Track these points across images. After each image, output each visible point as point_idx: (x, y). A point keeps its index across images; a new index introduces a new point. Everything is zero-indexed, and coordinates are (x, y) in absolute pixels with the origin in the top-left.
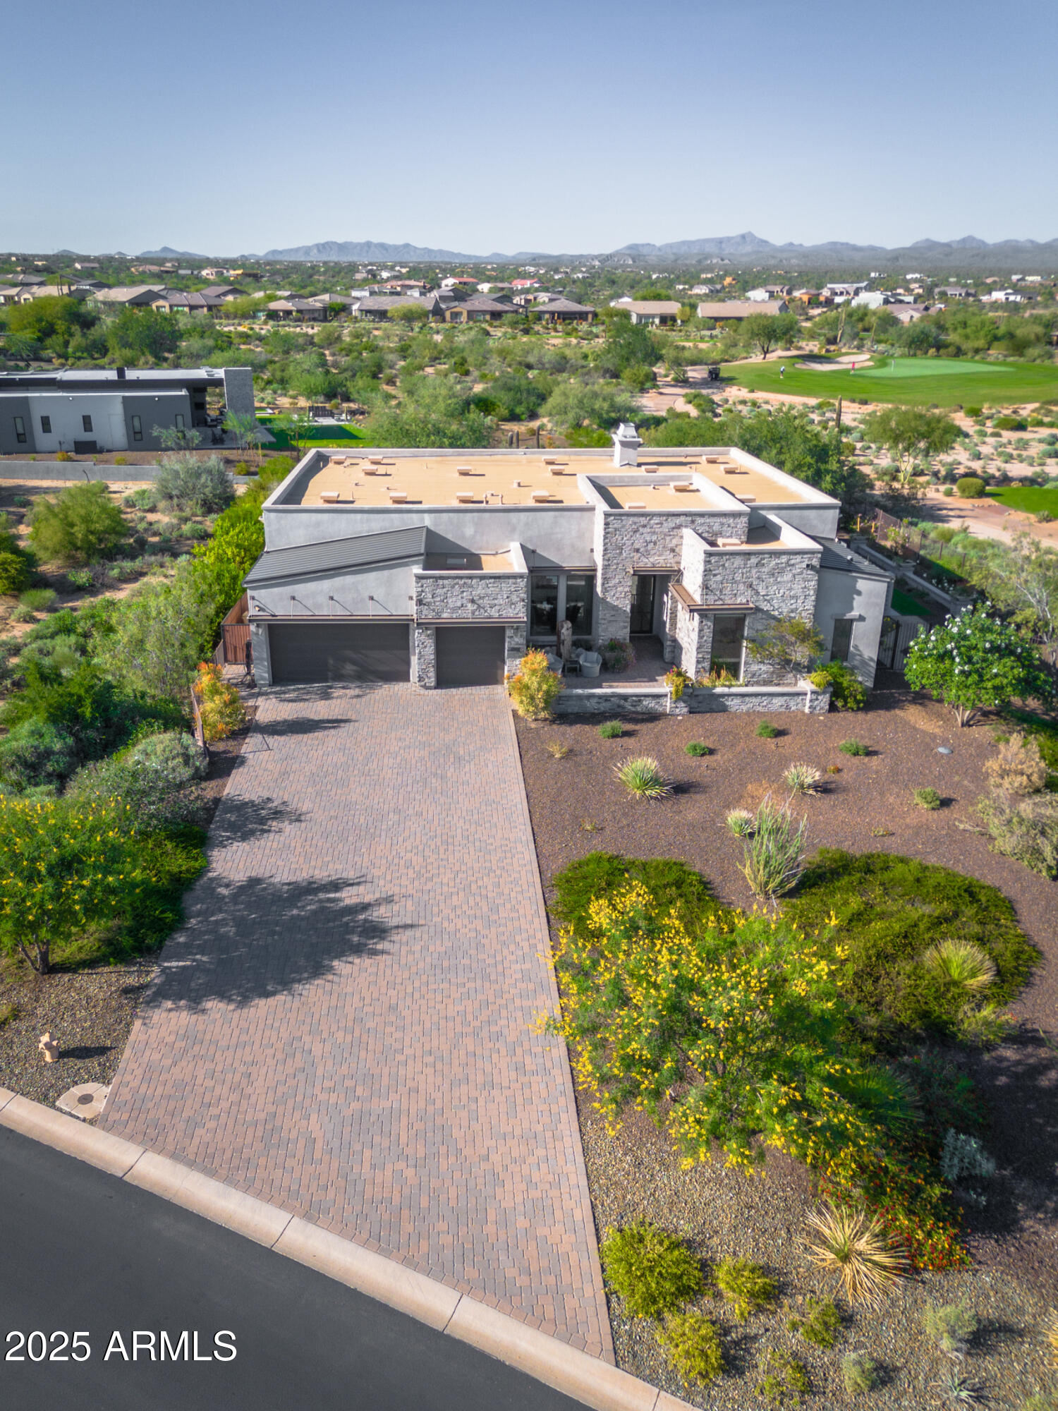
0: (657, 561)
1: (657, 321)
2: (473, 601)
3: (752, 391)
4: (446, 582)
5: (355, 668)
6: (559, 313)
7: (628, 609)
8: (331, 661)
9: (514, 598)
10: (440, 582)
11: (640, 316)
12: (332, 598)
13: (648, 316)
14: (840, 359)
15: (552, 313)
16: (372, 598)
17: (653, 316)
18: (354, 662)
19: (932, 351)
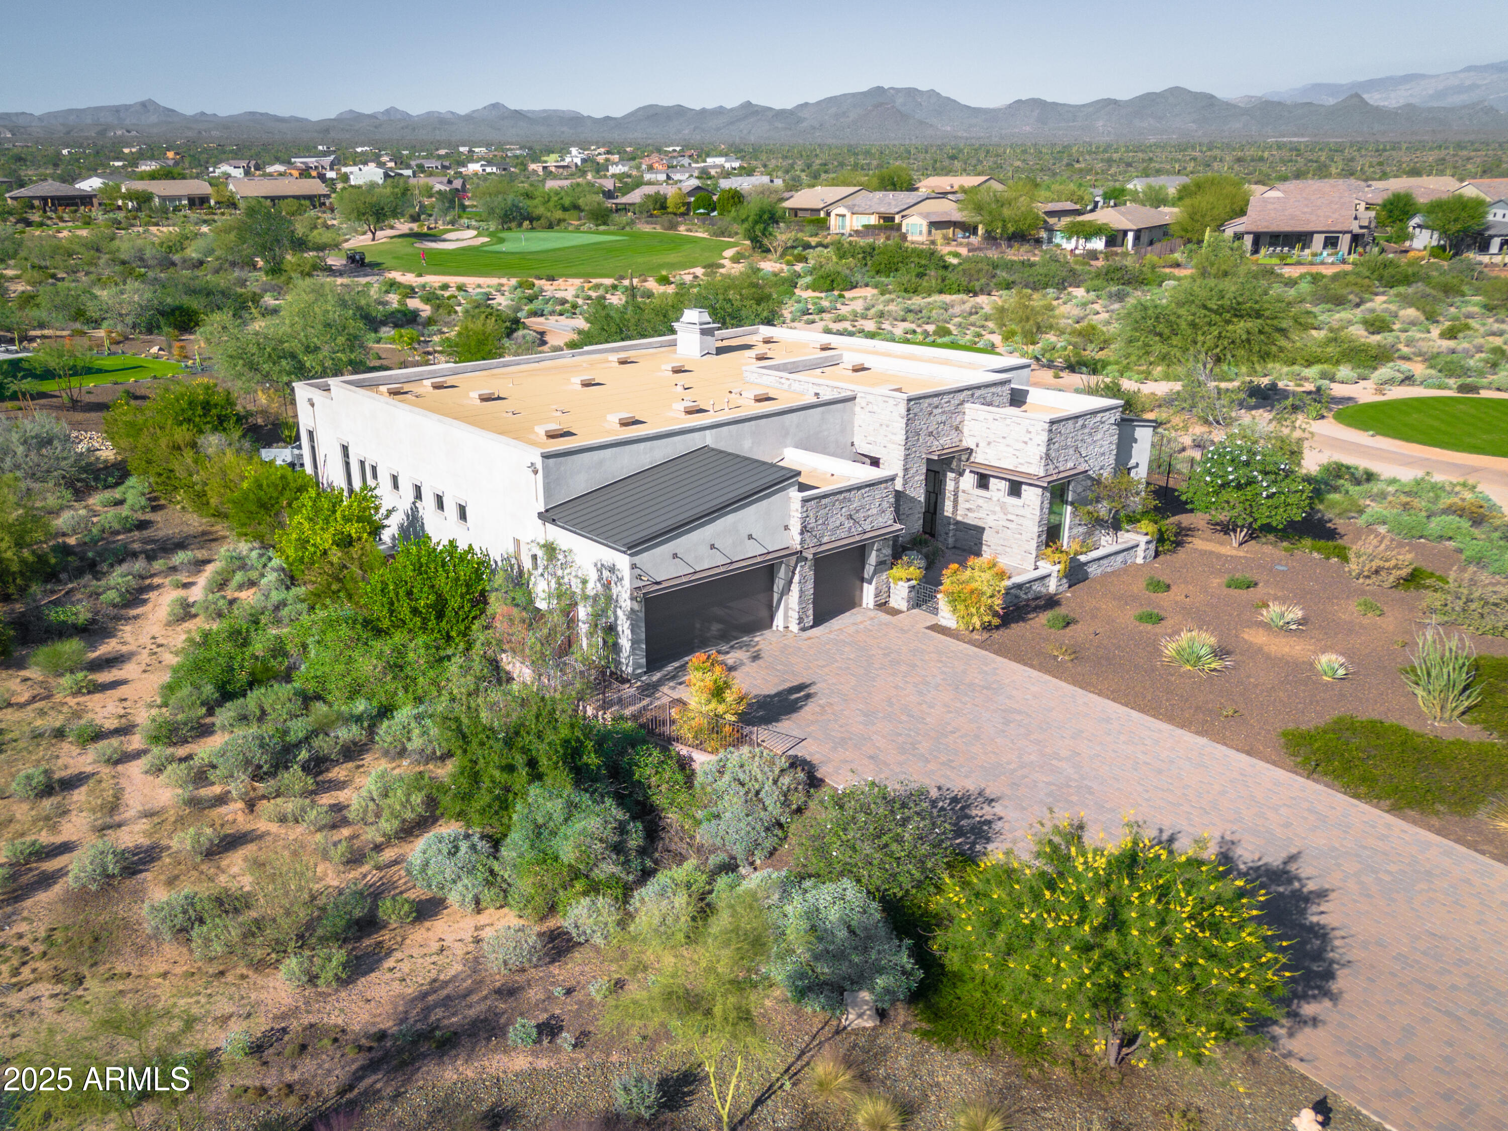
0: (946, 442)
1: (185, 202)
2: (850, 517)
3: (420, 275)
4: (826, 500)
5: (720, 626)
6: (53, 198)
7: (922, 499)
8: (698, 626)
9: (885, 505)
10: (824, 501)
11: (163, 199)
12: (712, 547)
13: (172, 199)
14: (448, 236)
15: (44, 199)
16: (750, 537)
17: (180, 198)
18: (720, 620)
19: (526, 223)
